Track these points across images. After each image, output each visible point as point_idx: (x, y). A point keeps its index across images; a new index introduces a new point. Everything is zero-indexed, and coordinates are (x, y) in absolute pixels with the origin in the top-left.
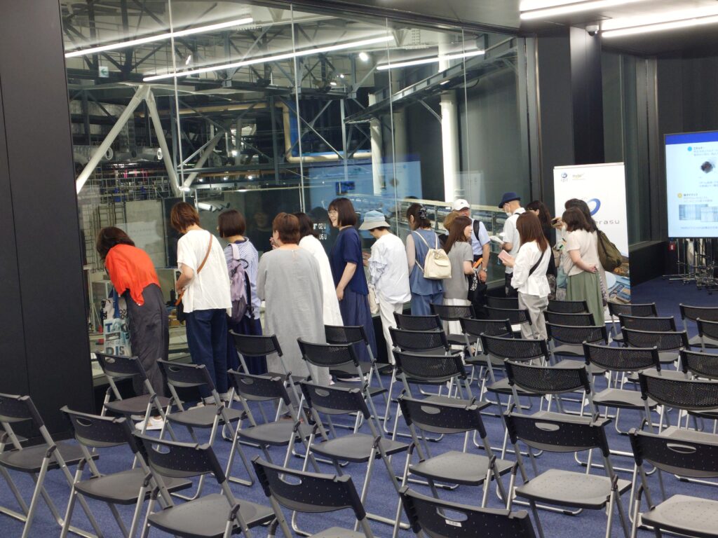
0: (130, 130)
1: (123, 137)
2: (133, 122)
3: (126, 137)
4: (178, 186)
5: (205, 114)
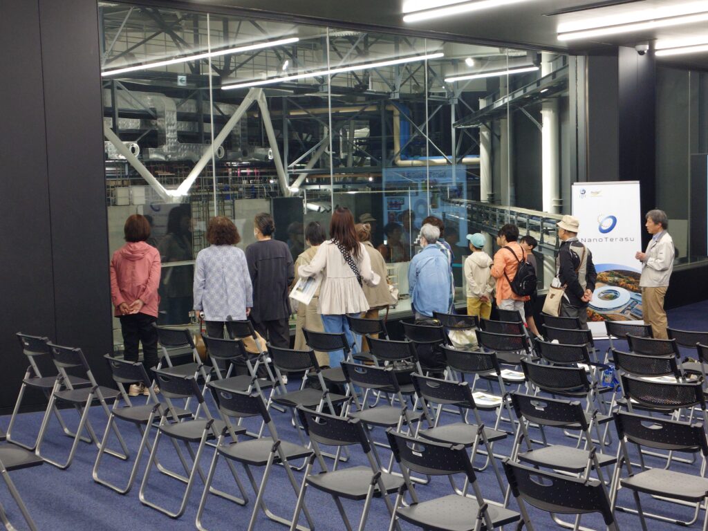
0: (242, 130)
1: (235, 136)
2: (246, 122)
3: (238, 136)
4: (287, 186)
5: (316, 115)
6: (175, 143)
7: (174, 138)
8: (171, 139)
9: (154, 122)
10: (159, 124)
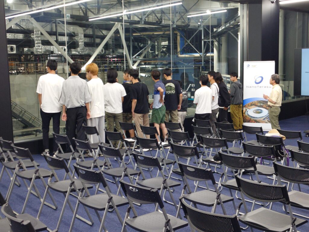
0: (112, 42)
2: (114, 38)
4: (131, 66)
5: (144, 35)
6: (83, 47)
7: (83, 45)
8: (81, 45)
9: (74, 38)
10: (76, 39)
